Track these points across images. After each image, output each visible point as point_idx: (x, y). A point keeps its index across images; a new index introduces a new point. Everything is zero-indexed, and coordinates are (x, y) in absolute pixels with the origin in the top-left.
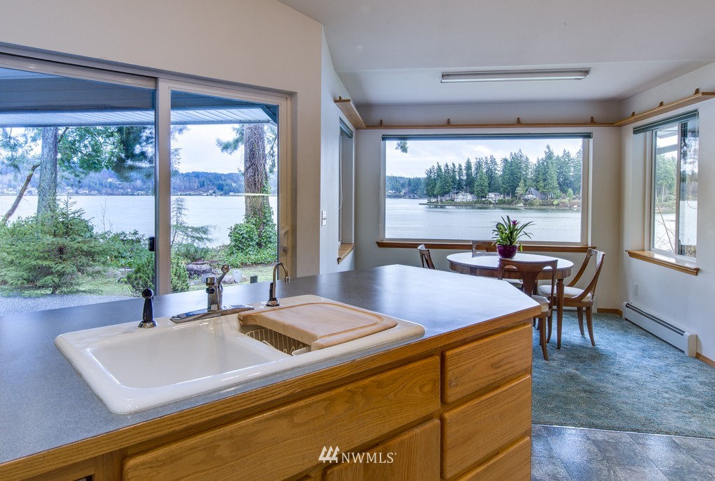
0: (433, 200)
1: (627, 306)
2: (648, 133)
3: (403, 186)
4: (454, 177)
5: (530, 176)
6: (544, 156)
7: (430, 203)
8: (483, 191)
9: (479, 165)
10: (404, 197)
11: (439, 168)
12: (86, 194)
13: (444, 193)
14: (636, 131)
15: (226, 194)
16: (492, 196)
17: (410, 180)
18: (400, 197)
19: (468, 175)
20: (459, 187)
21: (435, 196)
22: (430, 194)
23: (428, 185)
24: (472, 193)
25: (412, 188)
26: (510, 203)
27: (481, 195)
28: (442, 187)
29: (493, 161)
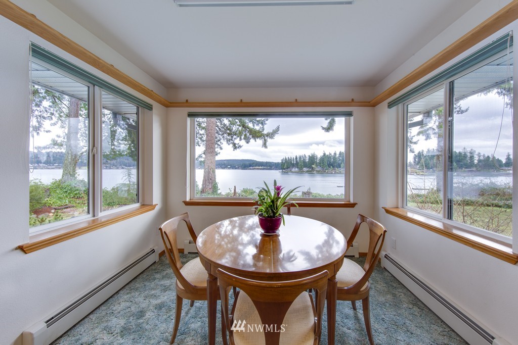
0: (284, 171)
1: (385, 257)
2: (400, 106)
4: (291, 162)
5: (318, 161)
6: (322, 155)
7: (282, 171)
8: (301, 167)
9: (300, 158)
10: (273, 169)
11: (286, 159)
13: (288, 168)
14: (390, 105)
16: (305, 169)
17: (275, 163)
18: (272, 169)
19: (296, 161)
20: (293, 165)
21: (285, 169)
22: (282, 169)
23: (282, 165)
24: (298, 168)
25: (276, 166)
26: (311, 171)
27: (301, 169)
28: (287, 166)
29: (305, 156)
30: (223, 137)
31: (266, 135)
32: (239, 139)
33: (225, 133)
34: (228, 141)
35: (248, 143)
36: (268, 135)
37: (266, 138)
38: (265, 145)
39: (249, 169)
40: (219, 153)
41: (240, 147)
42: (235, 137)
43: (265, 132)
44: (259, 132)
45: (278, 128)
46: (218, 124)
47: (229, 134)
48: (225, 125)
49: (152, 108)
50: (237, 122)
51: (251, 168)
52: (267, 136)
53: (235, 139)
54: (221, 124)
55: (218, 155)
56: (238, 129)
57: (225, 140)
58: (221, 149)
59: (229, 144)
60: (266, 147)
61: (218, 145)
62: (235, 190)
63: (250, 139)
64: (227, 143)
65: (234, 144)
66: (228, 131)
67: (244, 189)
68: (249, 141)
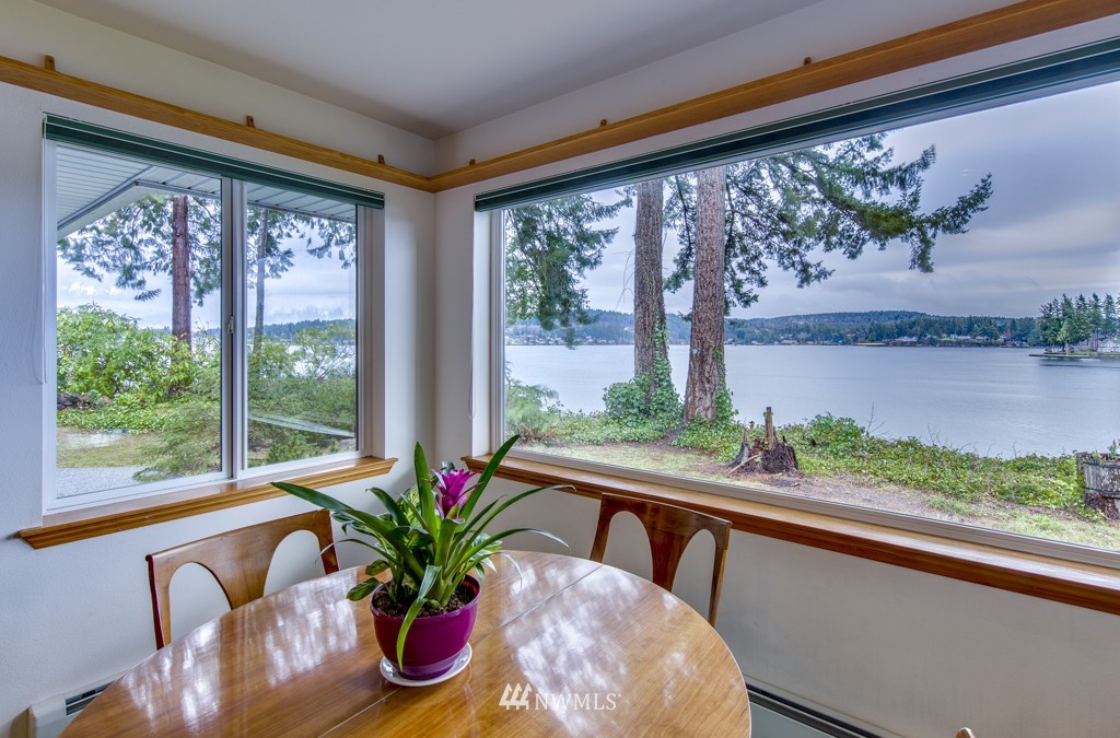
0: (1056, 350)
3: (1001, 330)
4: (1096, 315)
7: (1049, 354)
10: (1004, 345)
11: (1068, 302)
12: (605, 344)
13: (1076, 340)
15: (748, 343)
17: (1013, 321)
18: (997, 345)
20: (1107, 330)
21: (1059, 345)
22: (1048, 343)
23: (1046, 328)
25: (1017, 332)
28: (1073, 331)
30: (769, 246)
31: (928, 220)
32: (822, 244)
33: (773, 233)
34: (785, 257)
35: (853, 256)
36: (939, 220)
37: (930, 233)
38: (922, 261)
39: (895, 345)
40: (755, 298)
41: (823, 274)
42: (809, 241)
43: (925, 209)
44: (898, 213)
45: (986, 184)
46: (752, 208)
47: (786, 236)
48: (771, 208)
49: (382, 203)
50: (809, 193)
51: (905, 339)
52: (935, 224)
53: (808, 247)
54: (760, 207)
55: (753, 304)
56: (818, 214)
57: (775, 255)
58: (762, 283)
59: (786, 268)
60: (927, 268)
61: (753, 272)
62: (768, 421)
63: (864, 241)
64: (781, 263)
65: (805, 267)
66: (784, 227)
67: (818, 417)
68: (859, 251)
